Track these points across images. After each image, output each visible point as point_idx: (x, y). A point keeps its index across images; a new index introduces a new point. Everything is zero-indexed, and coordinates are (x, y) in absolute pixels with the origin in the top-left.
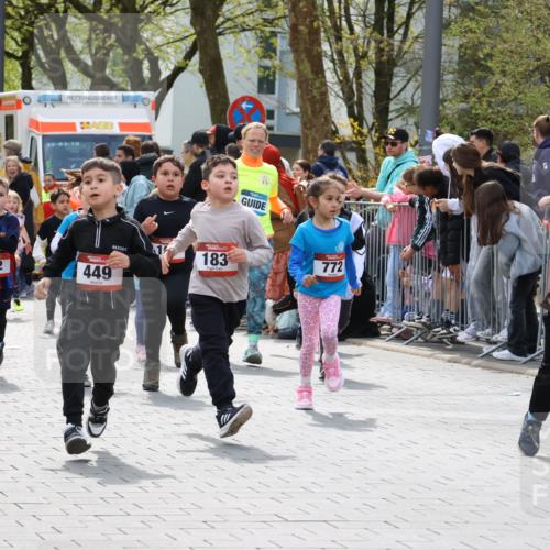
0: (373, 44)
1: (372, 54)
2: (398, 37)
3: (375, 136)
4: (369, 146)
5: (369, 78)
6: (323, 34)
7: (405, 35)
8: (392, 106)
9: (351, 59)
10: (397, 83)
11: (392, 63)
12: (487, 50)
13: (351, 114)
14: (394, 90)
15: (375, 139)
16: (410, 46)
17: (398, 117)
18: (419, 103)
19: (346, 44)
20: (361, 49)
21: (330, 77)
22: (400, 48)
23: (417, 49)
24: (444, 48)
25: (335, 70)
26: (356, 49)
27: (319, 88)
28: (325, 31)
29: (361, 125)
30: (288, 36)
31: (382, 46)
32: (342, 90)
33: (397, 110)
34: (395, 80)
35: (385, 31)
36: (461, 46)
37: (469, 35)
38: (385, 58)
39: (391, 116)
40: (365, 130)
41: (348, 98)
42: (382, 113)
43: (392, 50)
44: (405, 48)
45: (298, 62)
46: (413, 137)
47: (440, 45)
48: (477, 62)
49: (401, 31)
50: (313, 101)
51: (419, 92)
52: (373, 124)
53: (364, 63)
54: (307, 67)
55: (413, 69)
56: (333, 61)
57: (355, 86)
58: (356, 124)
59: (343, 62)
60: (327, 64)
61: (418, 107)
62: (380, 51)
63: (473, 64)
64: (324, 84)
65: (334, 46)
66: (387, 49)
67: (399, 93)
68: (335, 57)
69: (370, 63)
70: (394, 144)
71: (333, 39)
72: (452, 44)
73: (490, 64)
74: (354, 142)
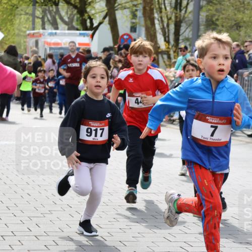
0: (174, 14)
1: (173, 18)
2: (183, 12)
3: (174, 49)
4: (172, 53)
5: (172, 27)
6: (155, 11)
7: (186, 11)
8: (181, 38)
9: (165, 20)
10: (183, 29)
11: (181, 22)
12: (216, 17)
13: (165, 40)
14: (181, 32)
15: (174, 50)
16: (188, 15)
17: (183, 41)
18: (191, 36)
19: (163, 14)
20: (169, 16)
21: (158, 26)
22: (184, 16)
23: (190, 17)
24: (200, 17)
25: (159, 24)
26: (167, 16)
27: (153, 31)
28: (156, 9)
29: (169, 45)
30: (142, 11)
31: (177, 15)
32: (162, 31)
33: (183, 39)
34: (182, 28)
35: (178, 10)
36: (207, 16)
37: (210, 12)
38: (178, 20)
39: (180, 41)
40: (170, 47)
41: (164, 34)
42: (177, 40)
43: (181, 17)
44: (186, 16)
45: (145, 21)
46: (189, 50)
47: (199, 15)
48: (213, 22)
49: (184, 10)
50: (151, 36)
51: (191, 32)
52: (174, 45)
53: (170, 21)
54: (149, 23)
55: (188, 24)
56: (158, 20)
57: (167, 30)
58: (167, 44)
59: (162, 21)
60: (156, 22)
61: (191, 38)
62: (176, 17)
63: (211, 23)
64: (155, 29)
65: (159, 15)
66: (179, 16)
67: (183, 33)
68: (160, 19)
69: (172, 21)
70: (184, 51)
71: (159, 12)
72: (203, 15)
73: (217, 23)
74: (166, 51)
